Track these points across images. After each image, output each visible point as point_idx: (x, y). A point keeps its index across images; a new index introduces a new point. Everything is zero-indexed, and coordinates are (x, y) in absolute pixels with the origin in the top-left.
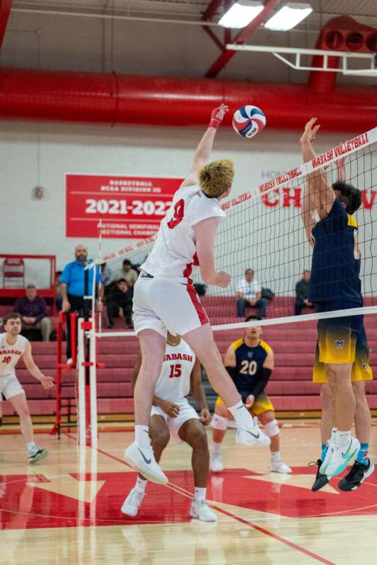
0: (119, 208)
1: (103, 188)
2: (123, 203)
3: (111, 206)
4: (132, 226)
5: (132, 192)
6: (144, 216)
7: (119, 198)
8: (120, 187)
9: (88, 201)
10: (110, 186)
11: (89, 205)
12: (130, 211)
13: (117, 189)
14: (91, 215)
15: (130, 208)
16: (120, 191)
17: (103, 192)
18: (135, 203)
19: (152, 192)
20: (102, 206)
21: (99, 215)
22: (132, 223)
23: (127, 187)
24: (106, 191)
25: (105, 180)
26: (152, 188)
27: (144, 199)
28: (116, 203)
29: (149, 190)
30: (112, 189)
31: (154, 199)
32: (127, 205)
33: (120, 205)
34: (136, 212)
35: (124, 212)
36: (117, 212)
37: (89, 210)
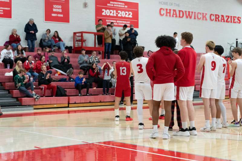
0: (113, 14)
2: (115, 11)
4: (118, 21)
5: (118, 7)
6: (122, 17)
7: (113, 9)
9: (103, 10)
11: (103, 11)
12: (117, 15)
13: (113, 5)
14: (104, 16)
15: (117, 14)
18: (119, 12)
19: (124, 8)
20: (108, 12)
23: (116, 5)
24: (109, 6)
26: (124, 6)
27: (122, 10)
28: (112, 11)
30: (111, 5)
31: (125, 11)
32: (116, 12)
33: (114, 12)
34: (119, 15)
35: (115, 15)
36: (113, 15)
37: (103, 14)
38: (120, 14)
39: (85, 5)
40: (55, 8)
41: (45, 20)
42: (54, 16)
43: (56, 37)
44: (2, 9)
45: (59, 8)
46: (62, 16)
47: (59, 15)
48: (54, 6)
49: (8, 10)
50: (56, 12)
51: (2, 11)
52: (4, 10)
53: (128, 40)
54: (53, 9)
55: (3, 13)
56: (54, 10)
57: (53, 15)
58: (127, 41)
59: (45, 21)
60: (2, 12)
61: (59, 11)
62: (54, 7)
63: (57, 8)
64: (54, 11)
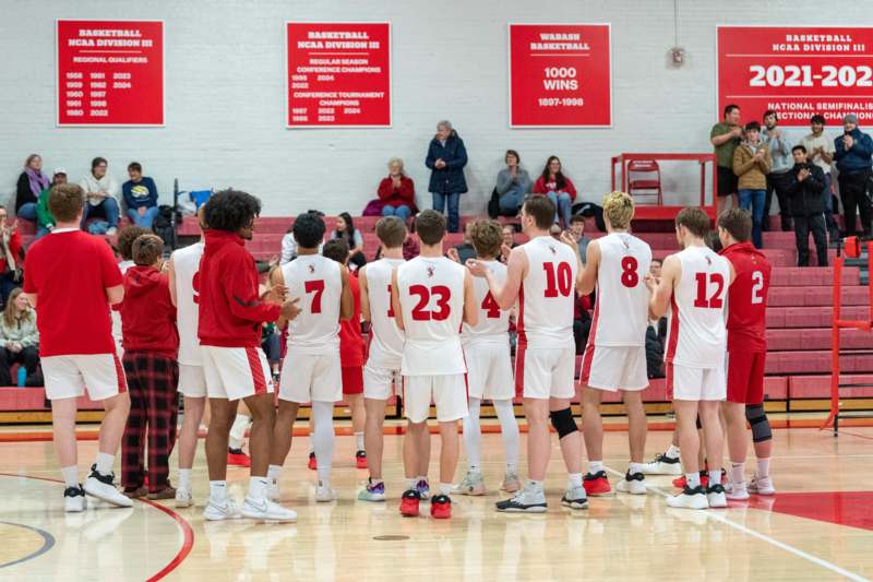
0: (801, 78)
1: (776, 47)
2: (807, 69)
3: (788, 75)
4: (819, 106)
5: (821, 52)
6: (840, 89)
7: (799, 63)
8: (801, 44)
9: (753, 69)
10: (786, 43)
12: (817, 83)
13: (797, 48)
14: (758, 90)
15: (818, 77)
16: (802, 52)
17: (776, 52)
18: (825, 69)
19: (851, 52)
20: (774, 76)
21: (768, 89)
22: (822, 101)
23: (811, 44)
24: (780, 52)
25: (779, 34)
26: (851, 45)
27: (838, 64)
28: (796, 71)
29: (847, 48)
30: (789, 47)
32: (813, 73)
33: (802, 72)
34: (827, 82)
35: (808, 82)
36: (798, 84)
37: (755, 82)
38: (833, 75)
39: (676, 58)
40: (552, 79)
41: (514, 123)
42: (548, 106)
43: (554, 176)
44: (358, 99)
45: (568, 78)
46: (579, 102)
47: (568, 102)
48: (549, 72)
49: (377, 99)
50: (555, 90)
51: (356, 103)
52: (361, 100)
53: (800, 178)
54: (545, 82)
55: (358, 111)
56: (549, 85)
57: (544, 102)
58: (797, 179)
59: (511, 126)
60: (356, 107)
61: (567, 87)
62: (548, 75)
63: (559, 78)
64: (547, 88)
